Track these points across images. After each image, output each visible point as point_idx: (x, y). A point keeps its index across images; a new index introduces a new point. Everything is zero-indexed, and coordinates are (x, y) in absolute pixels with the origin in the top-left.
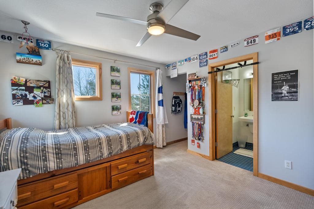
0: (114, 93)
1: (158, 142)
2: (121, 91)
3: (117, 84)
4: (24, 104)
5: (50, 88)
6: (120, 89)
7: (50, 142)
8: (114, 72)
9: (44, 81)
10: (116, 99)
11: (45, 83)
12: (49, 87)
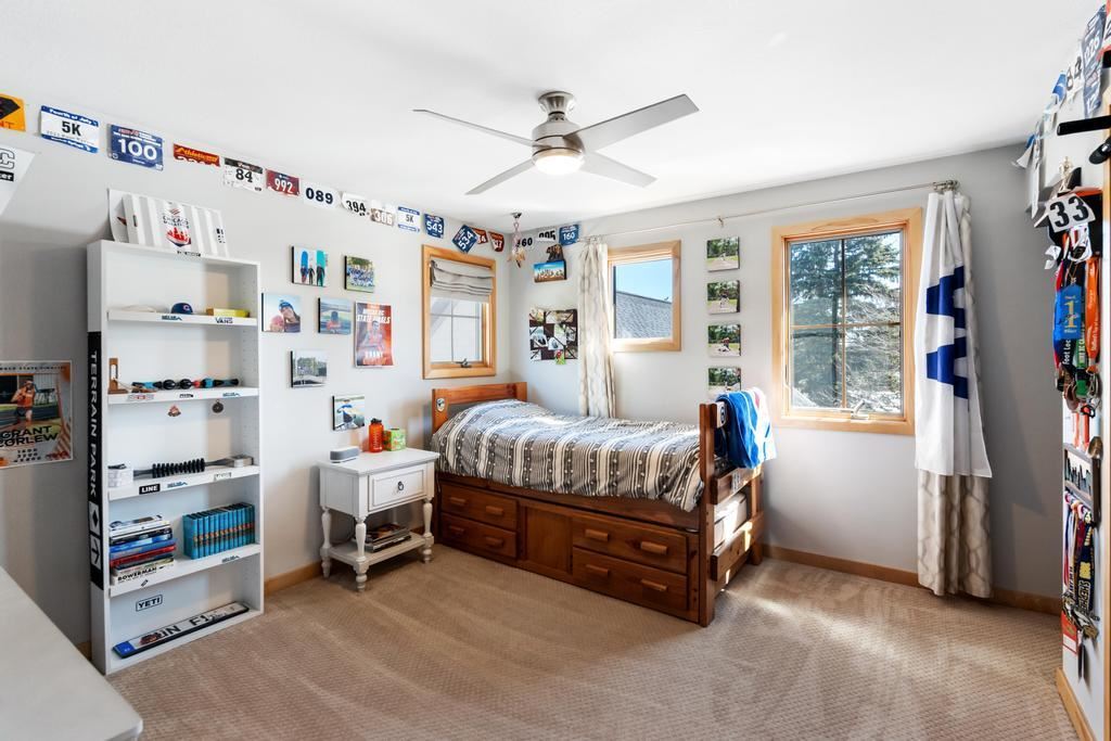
0: (716, 327)
1: (922, 560)
2: (741, 318)
3: (724, 297)
4: (543, 359)
5: (576, 326)
6: (738, 310)
7: (488, 434)
8: (718, 259)
9: (568, 311)
10: (722, 346)
11: (568, 315)
12: (574, 323)
